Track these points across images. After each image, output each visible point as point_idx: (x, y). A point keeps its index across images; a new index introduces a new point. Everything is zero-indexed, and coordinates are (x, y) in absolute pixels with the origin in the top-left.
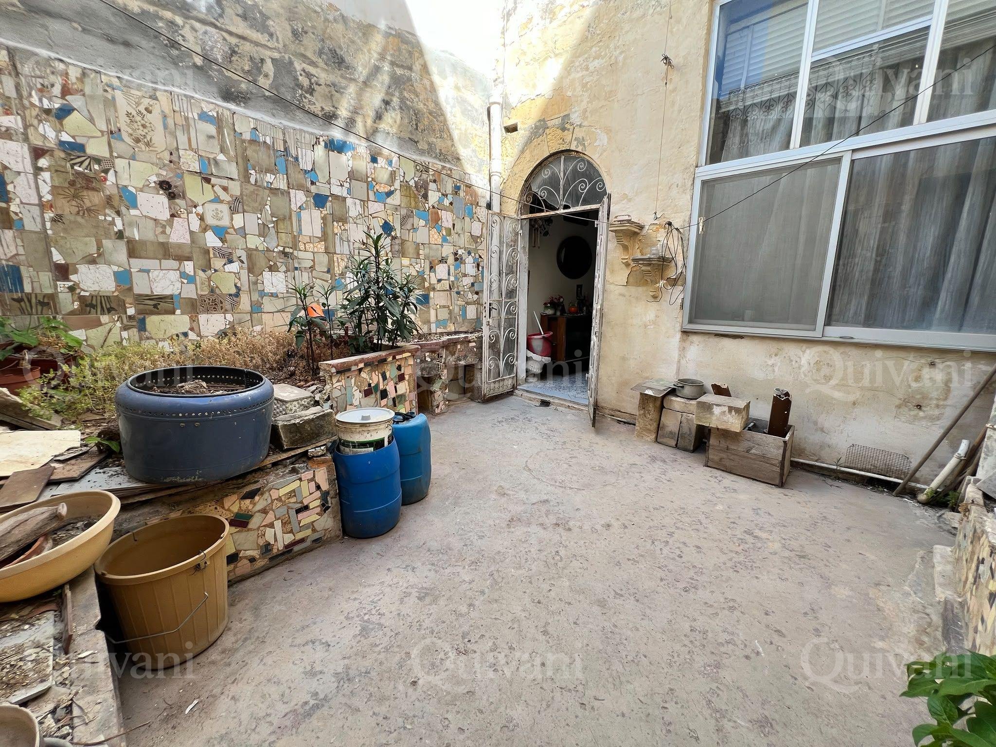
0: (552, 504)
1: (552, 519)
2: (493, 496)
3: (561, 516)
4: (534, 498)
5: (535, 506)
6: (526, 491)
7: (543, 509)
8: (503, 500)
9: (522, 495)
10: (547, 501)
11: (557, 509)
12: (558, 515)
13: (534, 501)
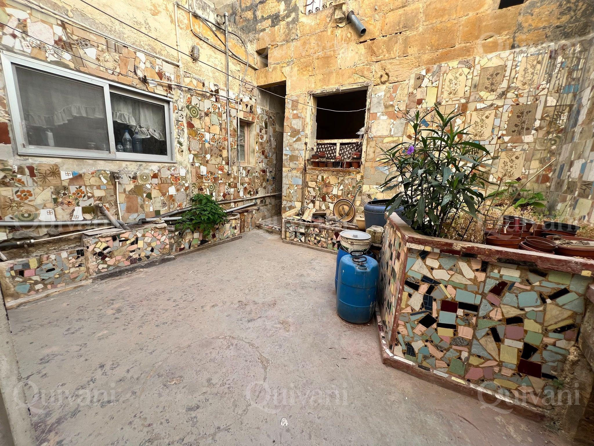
0: (246, 319)
1: (248, 308)
2: (290, 320)
3: (242, 310)
4: (259, 323)
5: (259, 316)
6: (265, 329)
7: (253, 315)
8: (282, 318)
9: (269, 324)
10: (249, 321)
11: (243, 316)
12: (243, 311)
13: (259, 320)
